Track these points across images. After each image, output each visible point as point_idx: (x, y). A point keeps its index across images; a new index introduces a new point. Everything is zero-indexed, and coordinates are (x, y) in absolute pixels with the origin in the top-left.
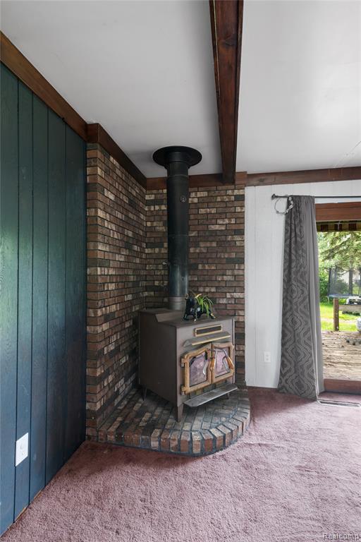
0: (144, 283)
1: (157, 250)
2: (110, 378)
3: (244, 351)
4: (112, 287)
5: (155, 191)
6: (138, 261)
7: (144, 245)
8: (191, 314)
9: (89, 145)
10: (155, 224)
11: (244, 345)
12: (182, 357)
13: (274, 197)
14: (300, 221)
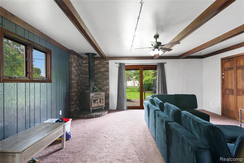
0: (83, 85)
1: (86, 76)
2: (75, 106)
3: (109, 101)
4: (75, 85)
5: (86, 60)
6: (81, 79)
7: (83, 75)
8: (94, 91)
9: (70, 54)
10: (86, 69)
11: (109, 99)
12: (91, 99)
13: (116, 63)
14: (122, 69)
